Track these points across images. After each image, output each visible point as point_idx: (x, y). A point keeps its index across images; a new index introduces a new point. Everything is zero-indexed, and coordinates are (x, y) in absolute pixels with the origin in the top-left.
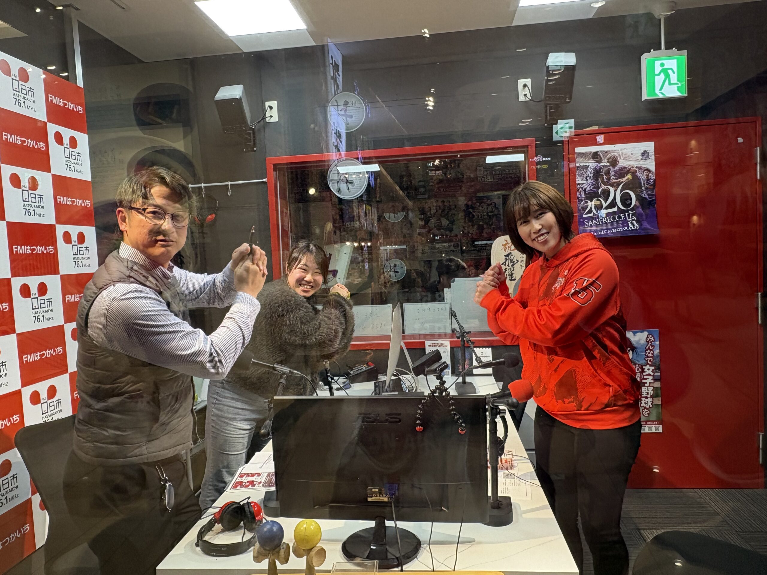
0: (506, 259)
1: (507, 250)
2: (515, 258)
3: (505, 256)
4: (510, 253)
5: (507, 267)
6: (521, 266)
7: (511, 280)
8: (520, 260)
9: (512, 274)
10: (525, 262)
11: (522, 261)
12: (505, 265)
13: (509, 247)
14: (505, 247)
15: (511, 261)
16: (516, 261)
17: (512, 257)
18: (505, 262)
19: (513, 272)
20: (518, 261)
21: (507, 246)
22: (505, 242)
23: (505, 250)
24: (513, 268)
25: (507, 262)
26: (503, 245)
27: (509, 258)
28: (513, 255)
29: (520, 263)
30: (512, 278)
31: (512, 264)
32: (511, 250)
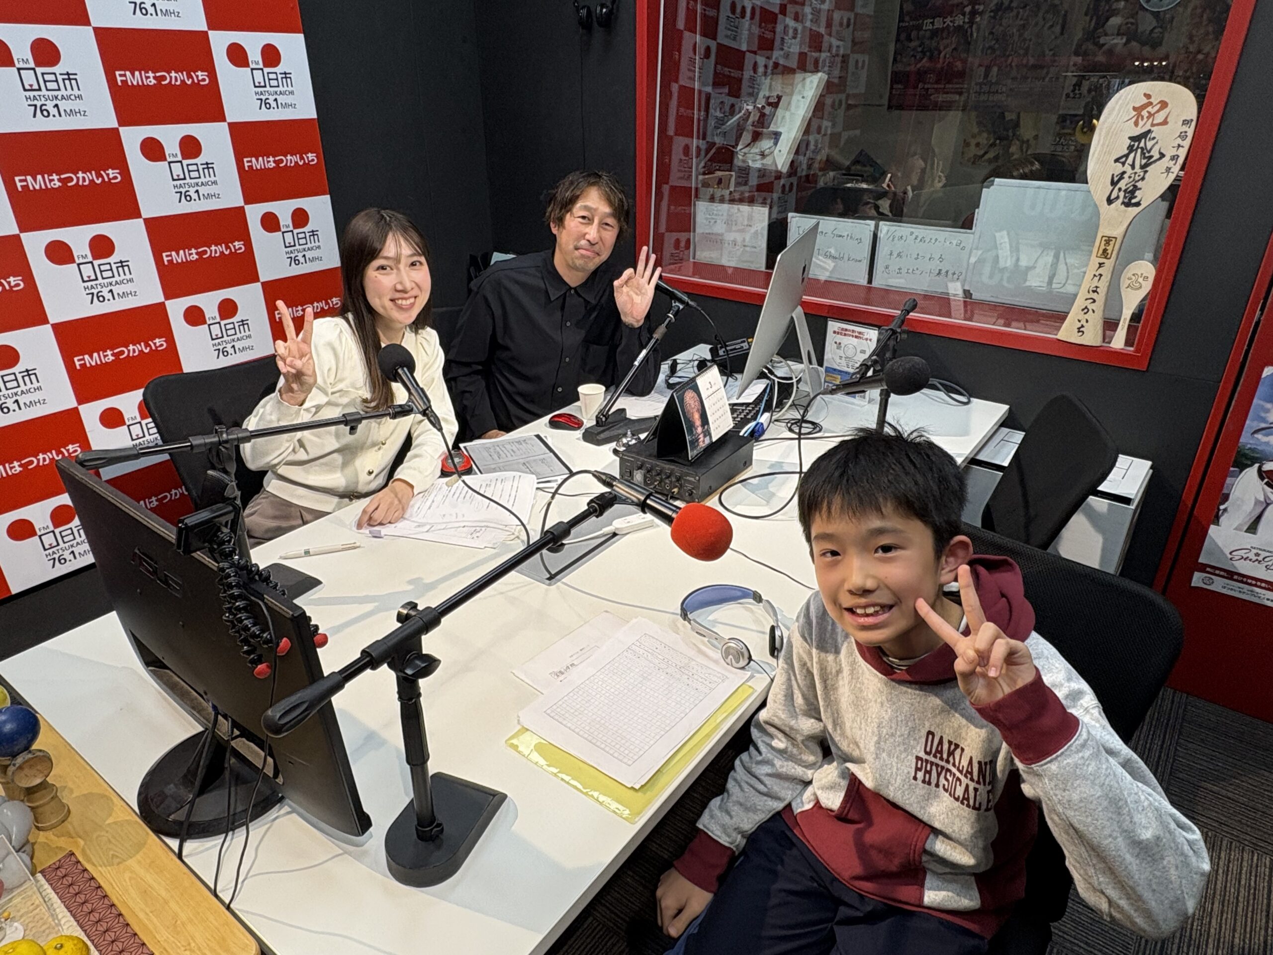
0: (1131, 149)
1: (1141, 123)
2: (1156, 148)
3: (1132, 139)
4: (1149, 131)
5: (1127, 168)
6: (1168, 170)
7: (1128, 204)
8: (1169, 154)
9: (1136, 188)
10: (1181, 161)
11: (1174, 158)
12: (1123, 164)
13: (1150, 115)
14: (1139, 116)
15: (1143, 153)
16: (1157, 156)
17: (1149, 146)
18: (1127, 156)
19: (1139, 184)
20: (1162, 156)
21: (1145, 113)
22: (1145, 101)
23: (1136, 124)
24: (1142, 174)
25: (1132, 155)
26: (1135, 109)
27: (1142, 144)
28: (1154, 138)
29: (1166, 162)
30: (1130, 199)
31: (1144, 162)
32: (1153, 125)
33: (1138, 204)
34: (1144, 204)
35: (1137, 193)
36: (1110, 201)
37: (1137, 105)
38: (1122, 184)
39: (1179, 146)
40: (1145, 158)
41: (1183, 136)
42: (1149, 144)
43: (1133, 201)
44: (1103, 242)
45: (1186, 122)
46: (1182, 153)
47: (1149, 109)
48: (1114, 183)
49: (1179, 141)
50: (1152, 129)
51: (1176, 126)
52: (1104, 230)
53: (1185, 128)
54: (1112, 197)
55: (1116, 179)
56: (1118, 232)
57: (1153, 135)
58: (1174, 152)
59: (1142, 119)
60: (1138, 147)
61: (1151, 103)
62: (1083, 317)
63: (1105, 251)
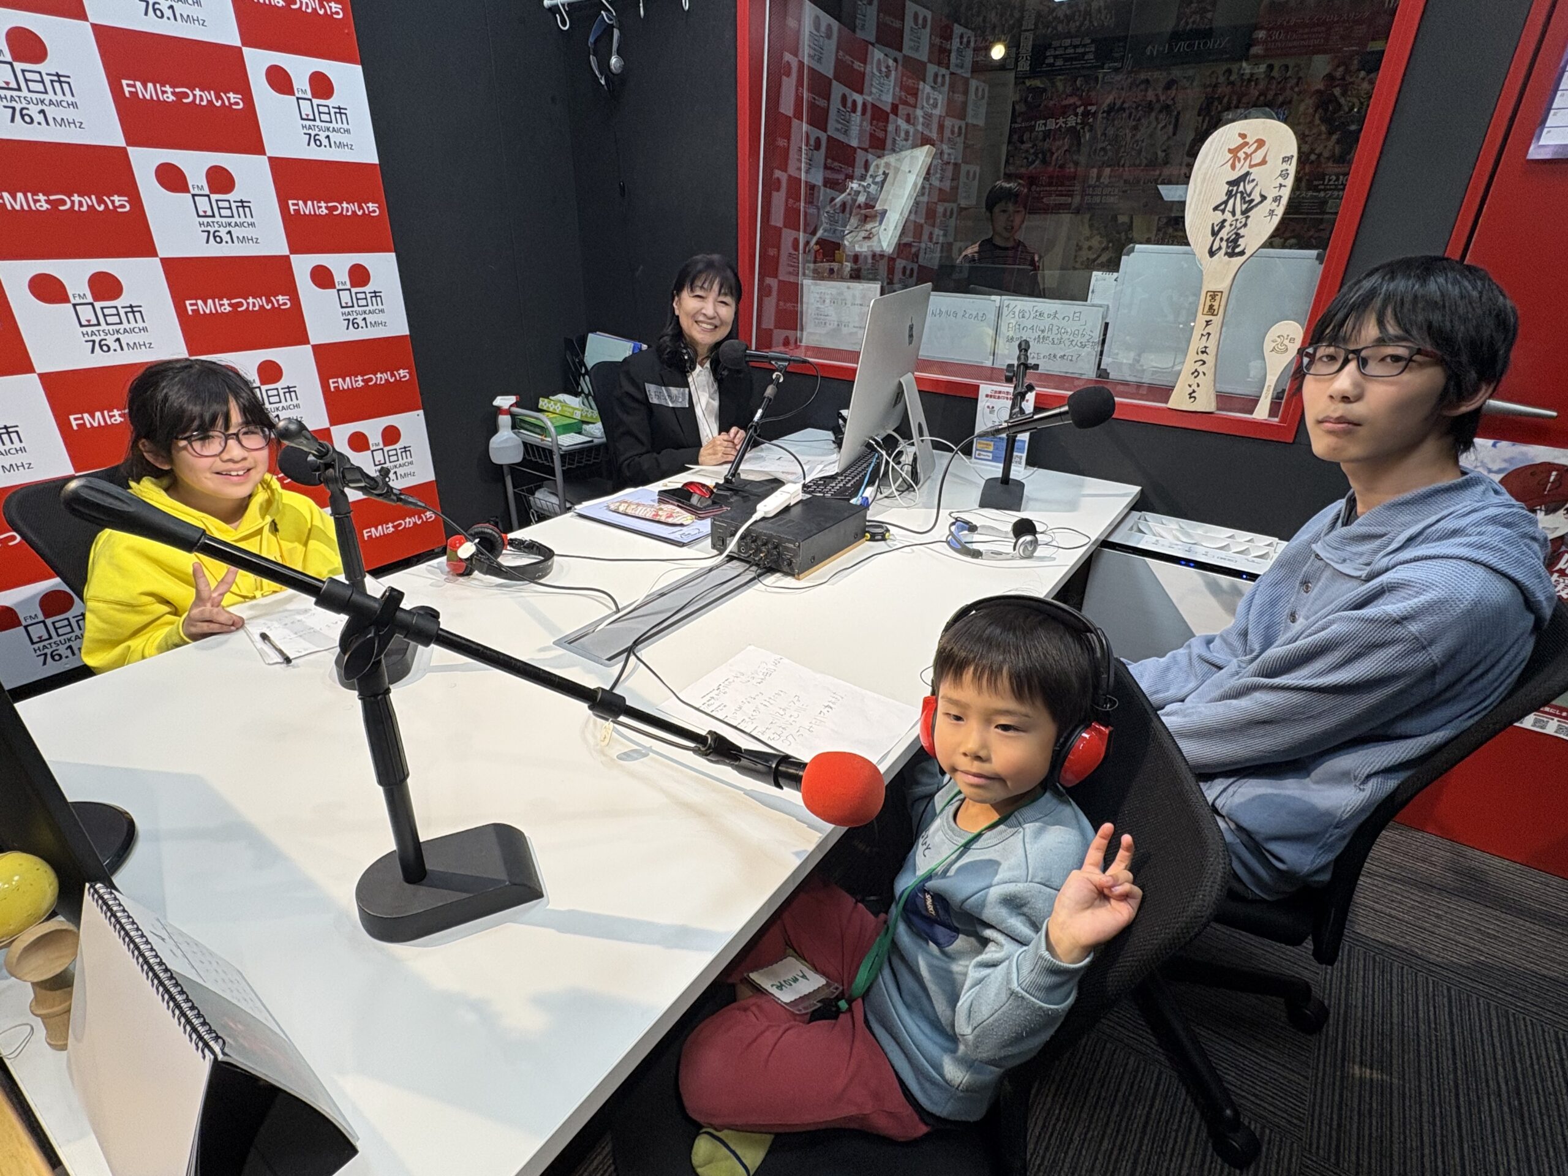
0: (1230, 194)
1: (1238, 165)
2: (1257, 190)
3: (1229, 183)
4: (1248, 174)
5: (1228, 215)
6: (1272, 212)
8: (1271, 196)
9: (1238, 236)
10: (1284, 201)
11: (1278, 199)
13: (1248, 156)
15: (1243, 198)
16: (1258, 199)
18: (1226, 202)
20: (1264, 198)
21: (1241, 155)
22: (1240, 141)
23: (1233, 167)
24: (1244, 220)
25: (1231, 202)
26: (1230, 151)
27: (1241, 188)
28: (1253, 180)
29: (1268, 204)
30: (1234, 248)
31: (1245, 206)
32: (1251, 166)
33: (1242, 253)
34: (1248, 254)
35: (1241, 241)
36: (1212, 253)
37: (1233, 147)
38: (1224, 234)
39: (1281, 185)
40: (1245, 202)
41: (1284, 174)
42: (1249, 188)
43: (1237, 250)
44: (1209, 298)
45: (1286, 159)
46: (1286, 193)
47: (1246, 149)
48: (1214, 234)
49: (1280, 180)
50: (1251, 170)
51: (1275, 165)
52: (1209, 285)
53: (1285, 166)
54: (1214, 248)
55: (1216, 229)
56: (1223, 285)
57: (1252, 177)
58: (1275, 193)
59: (1239, 161)
60: (1237, 192)
61: (1246, 144)
62: (1192, 380)
63: (1211, 307)
